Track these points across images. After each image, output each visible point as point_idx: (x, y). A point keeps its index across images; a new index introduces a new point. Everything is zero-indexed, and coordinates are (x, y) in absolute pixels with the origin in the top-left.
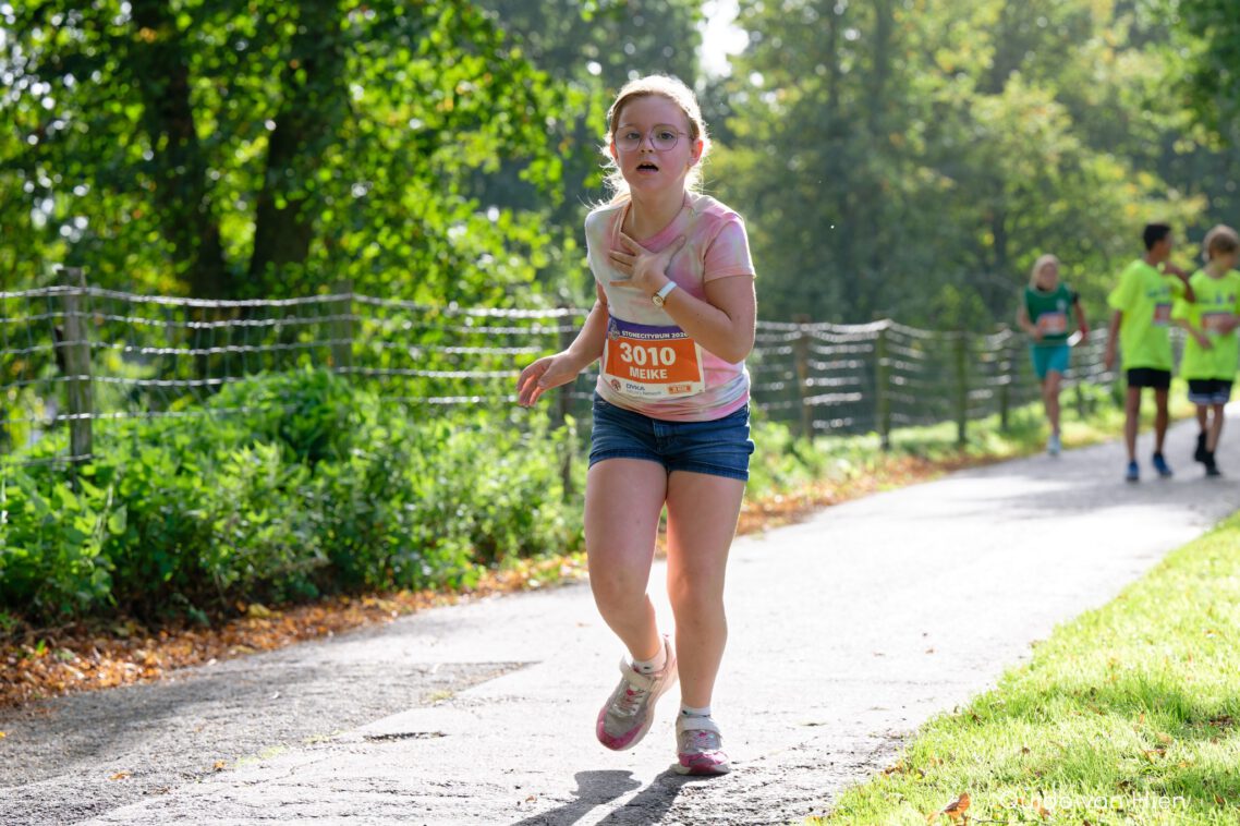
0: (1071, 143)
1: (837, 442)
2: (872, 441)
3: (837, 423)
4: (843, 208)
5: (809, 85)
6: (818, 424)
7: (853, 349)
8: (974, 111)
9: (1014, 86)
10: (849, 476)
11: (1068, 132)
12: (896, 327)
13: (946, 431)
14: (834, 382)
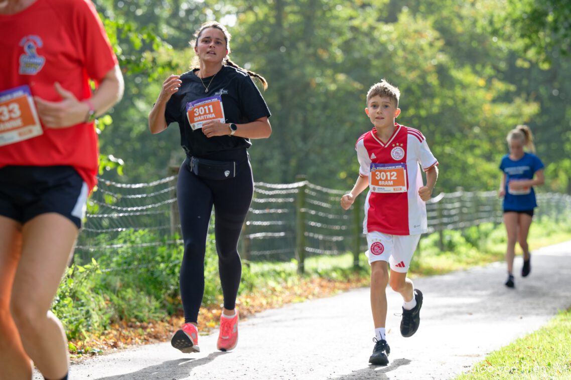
0: (442, 58)
1: (267, 267)
2: (293, 265)
3: (267, 253)
4: (282, 99)
5: (261, 11)
6: (255, 253)
7: (280, 200)
8: (376, 34)
9: (404, 17)
10: (274, 290)
11: (442, 50)
12: (312, 186)
13: (346, 261)
14: (265, 223)
